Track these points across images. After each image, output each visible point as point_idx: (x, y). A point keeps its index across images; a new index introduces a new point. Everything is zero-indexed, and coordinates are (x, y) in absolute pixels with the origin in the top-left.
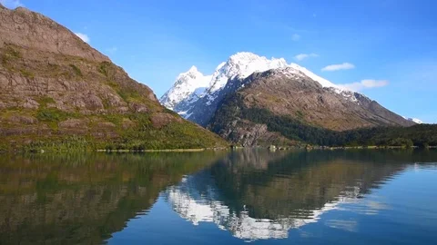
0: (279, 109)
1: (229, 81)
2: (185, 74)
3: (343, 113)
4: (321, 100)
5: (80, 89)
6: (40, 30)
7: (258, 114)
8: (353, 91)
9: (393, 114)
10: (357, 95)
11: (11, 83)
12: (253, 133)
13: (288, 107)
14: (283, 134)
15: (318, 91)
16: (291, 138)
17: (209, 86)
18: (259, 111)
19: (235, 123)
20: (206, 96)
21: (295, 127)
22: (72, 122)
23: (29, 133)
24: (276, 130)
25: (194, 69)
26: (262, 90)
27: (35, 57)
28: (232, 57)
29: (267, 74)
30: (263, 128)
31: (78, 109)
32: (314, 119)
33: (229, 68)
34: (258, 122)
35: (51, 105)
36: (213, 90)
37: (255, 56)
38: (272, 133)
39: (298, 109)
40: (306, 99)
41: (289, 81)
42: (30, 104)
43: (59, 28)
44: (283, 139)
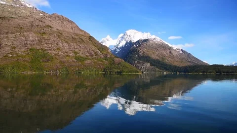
0: (154, 56)
1: (127, 43)
2: (105, 39)
3: (179, 59)
4: (170, 53)
5: (85, 48)
6: (65, 23)
7: (146, 59)
8: (181, 49)
9: (198, 59)
10: (182, 50)
11: (63, 46)
12: (145, 67)
13: (158, 56)
14: (157, 67)
15: (169, 49)
16: (161, 69)
17: (116, 45)
18: (146, 57)
19: (136, 62)
20: (116, 49)
21: (162, 64)
22: (89, 61)
23: (76, 66)
24: (154, 65)
25: (108, 37)
26: (146, 48)
27: (67, 35)
28: (127, 32)
29: (146, 40)
30: (149, 65)
31: (87, 56)
32: (168, 61)
33: (125, 37)
34: (146, 62)
35: (78, 55)
36: (119, 47)
37: (137, 32)
38: (153, 67)
39: (161, 56)
40: (164, 52)
41: (156, 44)
42: (72, 54)
43: (71, 22)
44: (157, 69)
